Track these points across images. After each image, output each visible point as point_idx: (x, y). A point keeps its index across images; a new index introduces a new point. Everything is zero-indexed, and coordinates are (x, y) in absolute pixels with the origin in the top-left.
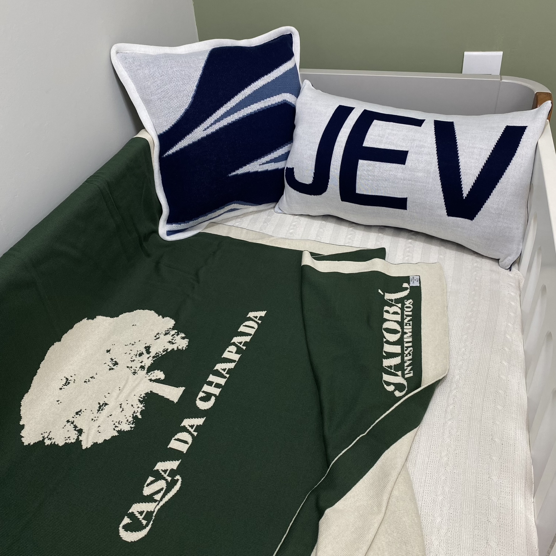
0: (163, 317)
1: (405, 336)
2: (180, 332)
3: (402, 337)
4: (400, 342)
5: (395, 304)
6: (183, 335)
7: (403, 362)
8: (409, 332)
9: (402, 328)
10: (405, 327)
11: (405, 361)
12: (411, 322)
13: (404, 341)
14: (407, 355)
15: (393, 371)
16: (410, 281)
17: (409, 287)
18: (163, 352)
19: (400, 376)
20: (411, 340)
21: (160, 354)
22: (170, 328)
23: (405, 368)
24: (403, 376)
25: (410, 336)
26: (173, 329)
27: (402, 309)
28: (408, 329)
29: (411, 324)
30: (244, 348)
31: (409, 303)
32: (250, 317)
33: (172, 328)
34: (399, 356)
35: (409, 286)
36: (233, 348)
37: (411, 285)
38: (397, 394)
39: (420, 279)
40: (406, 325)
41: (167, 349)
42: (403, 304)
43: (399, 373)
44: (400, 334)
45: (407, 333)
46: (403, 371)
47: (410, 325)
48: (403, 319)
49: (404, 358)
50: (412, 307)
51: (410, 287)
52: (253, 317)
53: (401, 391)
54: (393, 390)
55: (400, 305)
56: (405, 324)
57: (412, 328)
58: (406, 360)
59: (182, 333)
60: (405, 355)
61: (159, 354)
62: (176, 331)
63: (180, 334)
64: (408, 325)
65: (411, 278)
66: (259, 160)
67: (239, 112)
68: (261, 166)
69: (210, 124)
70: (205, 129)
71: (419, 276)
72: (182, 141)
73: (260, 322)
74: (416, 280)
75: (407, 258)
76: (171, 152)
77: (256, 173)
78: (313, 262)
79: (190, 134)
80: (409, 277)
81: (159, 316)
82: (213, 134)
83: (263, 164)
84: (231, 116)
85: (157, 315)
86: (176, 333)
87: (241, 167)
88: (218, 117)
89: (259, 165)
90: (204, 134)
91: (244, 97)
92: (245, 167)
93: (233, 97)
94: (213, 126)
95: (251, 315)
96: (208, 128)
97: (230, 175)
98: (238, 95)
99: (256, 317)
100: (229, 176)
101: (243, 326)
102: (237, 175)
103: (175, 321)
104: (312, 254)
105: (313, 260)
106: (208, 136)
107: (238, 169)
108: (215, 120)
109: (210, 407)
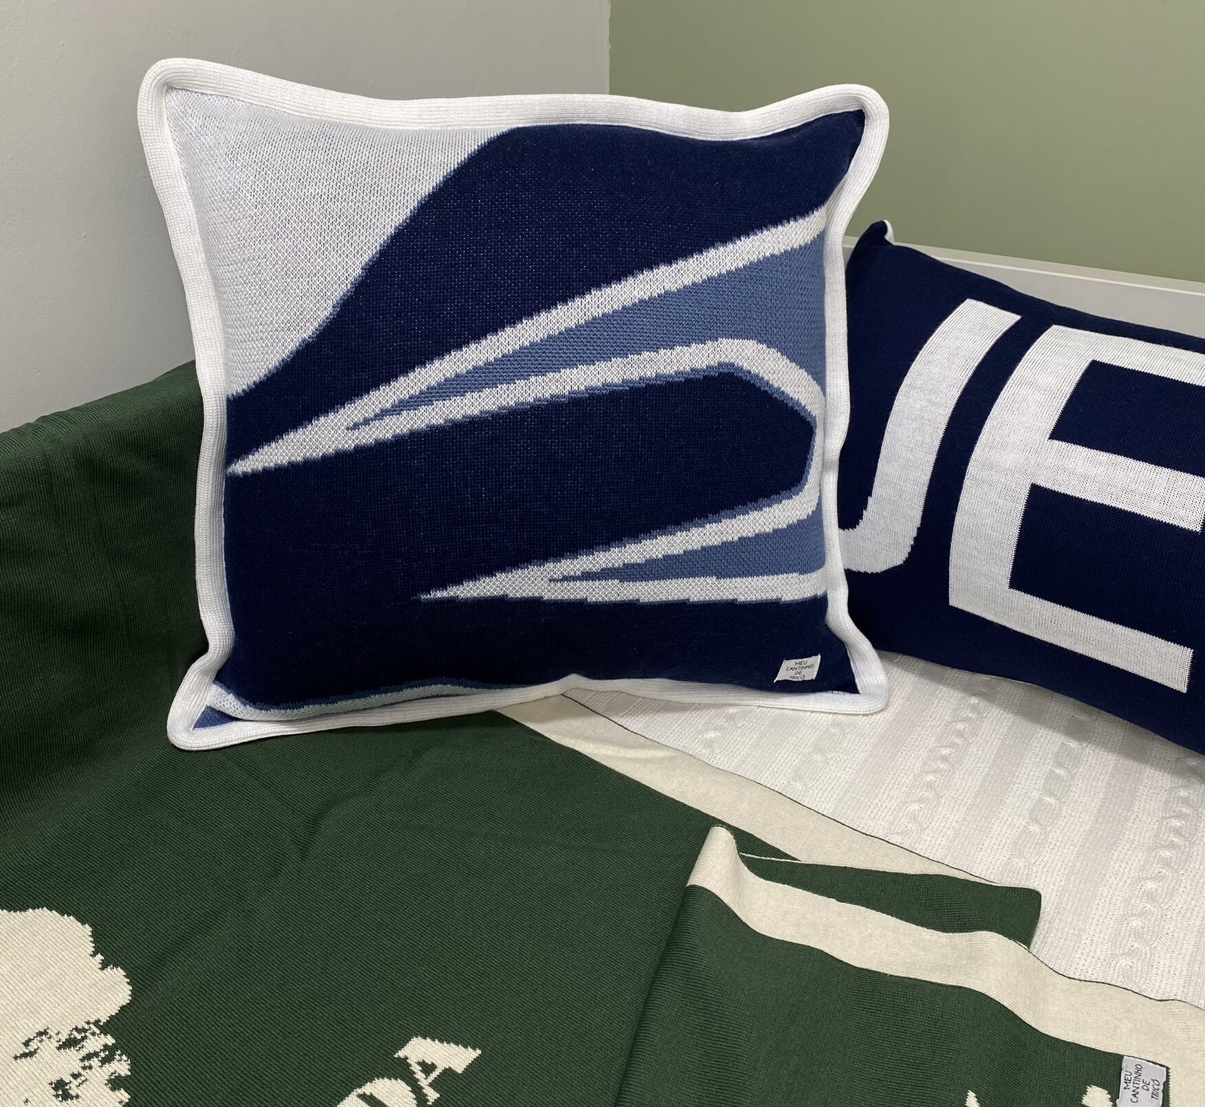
0: (104, 966)
2: (119, 1052)
6: (124, 1069)
16: (1123, 1085)
22: (97, 1023)
26: (105, 1028)
32: (406, 1058)
33: (104, 1020)
35: (1114, 1105)
37: (1121, 1105)
39: (1166, 1084)
52: (419, 1064)
59: (124, 1057)
62: (110, 1040)
63: (117, 1057)
65: (1128, 1067)
71: (1168, 1069)
73: (432, 1095)
74: (1150, 1087)
75: (1124, 962)
78: (738, 880)
80: (1120, 1058)
81: (94, 955)
85: (90, 948)
86: (106, 1047)
99: (427, 1068)
103: (134, 994)
104: (747, 843)
105: (737, 873)
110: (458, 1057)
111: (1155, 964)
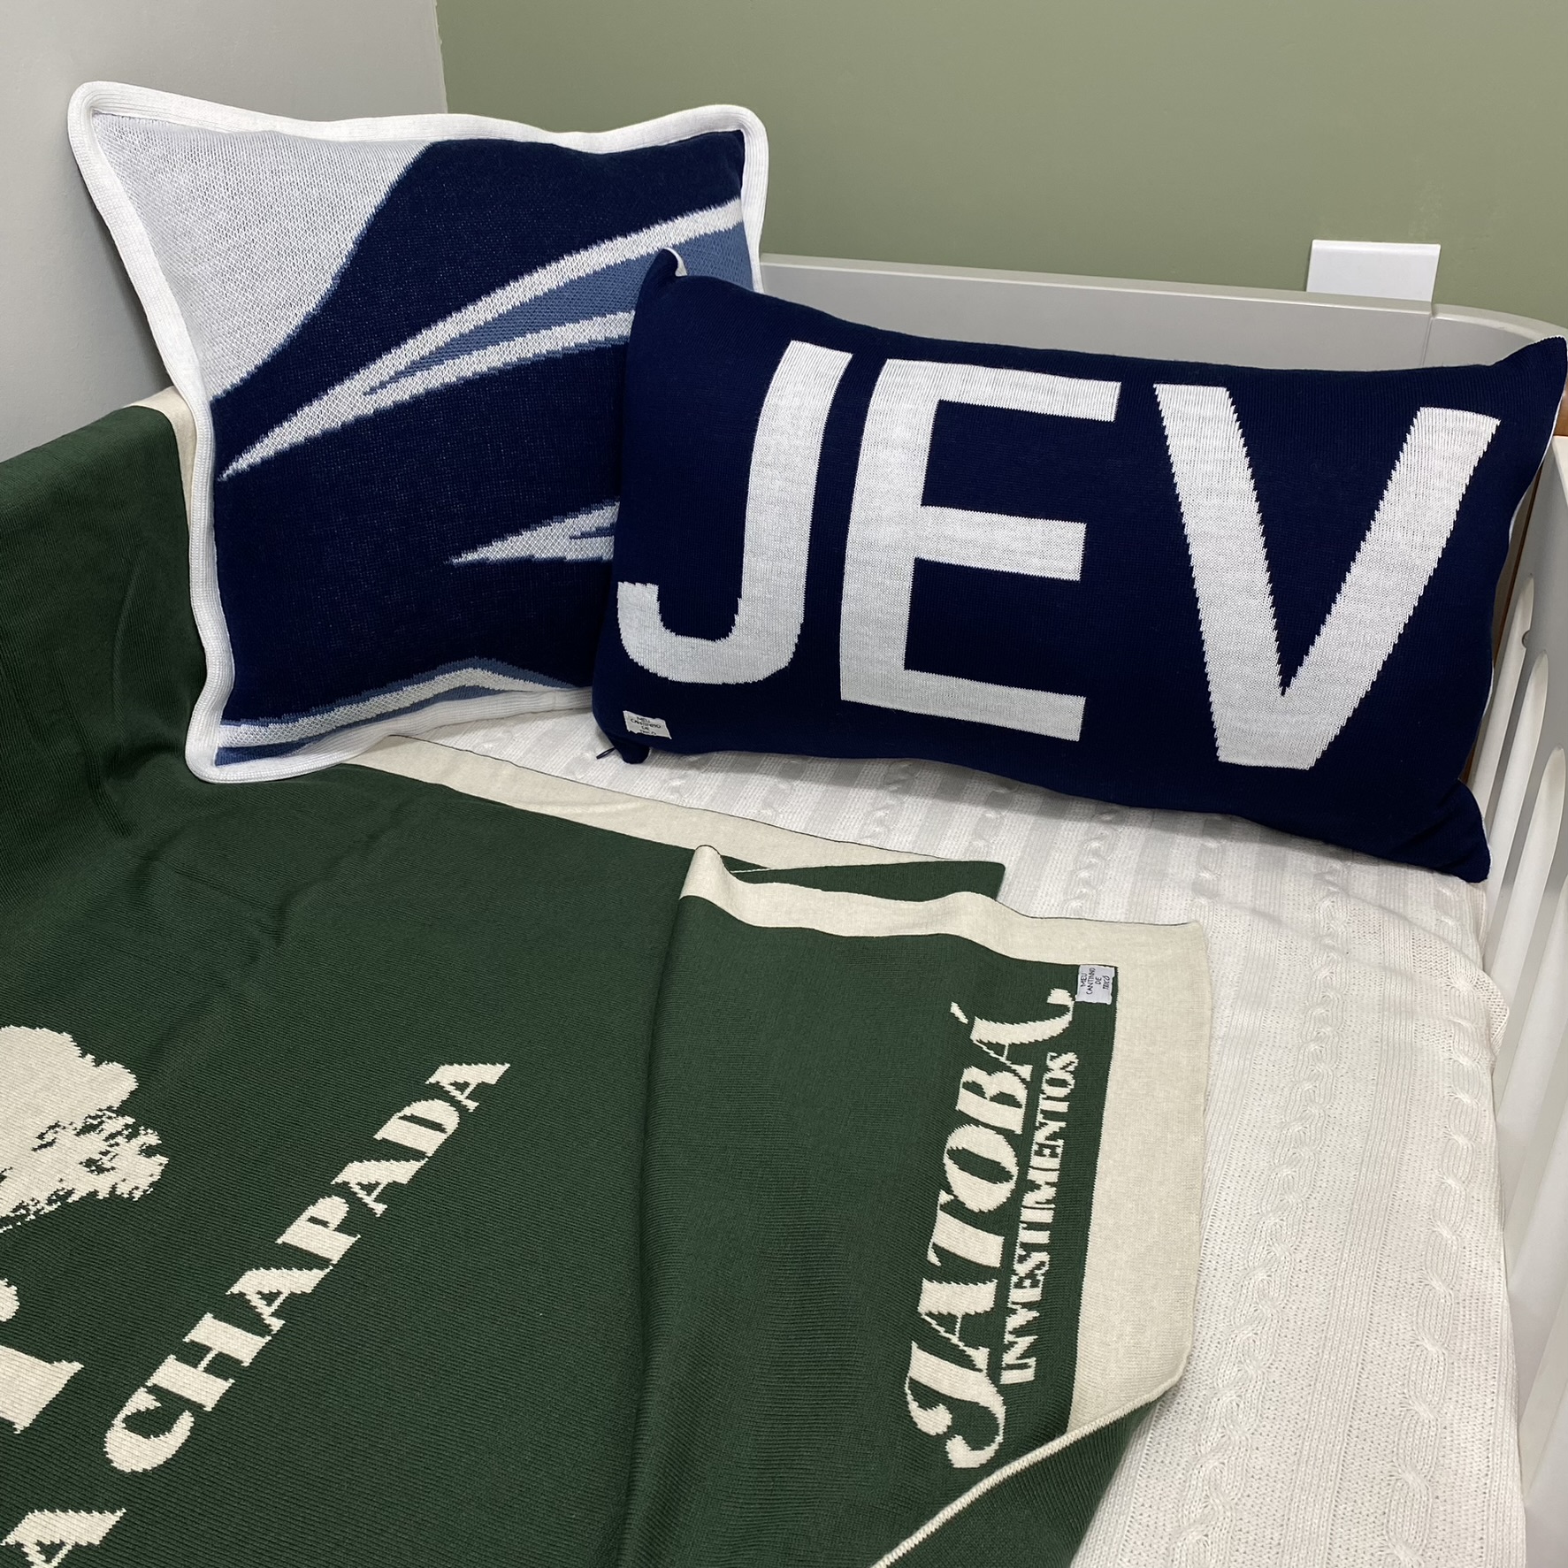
0: (98, 1063)
1: (1030, 1198)
2: (143, 1128)
3: (1015, 1201)
4: (1002, 1221)
5: (1008, 1063)
6: (152, 1139)
7: (1002, 1307)
8: (1047, 1183)
9: (1024, 1164)
10: (1035, 1161)
11: (1010, 1305)
12: (1060, 1142)
13: (1022, 1219)
14: (1021, 1280)
15: (955, 1339)
16: (1080, 983)
17: (1070, 1004)
18: (50, 1202)
19: (980, 1370)
20: (1046, 1217)
21: (33, 1209)
22: (110, 1109)
23: (1008, 1338)
24: (994, 1371)
25: (1048, 1202)
26: (121, 1111)
27: (1033, 1087)
28: (1045, 1170)
29: (1059, 1151)
30: (380, 1209)
31: (1061, 1065)
32: (439, 1082)
33: (116, 1105)
34: (991, 1281)
35: (1074, 999)
36: (333, 1209)
37: (1079, 998)
38: (960, 1454)
39: (1115, 977)
40: (1040, 1153)
41: (70, 1193)
42: (1040, 1069)
43: (980, 1356)
44: (1011, 1185)
45: (1038, 1187)
46: (998, 1349)
47: (1053, 1155)
48: (1030, 1125)
49: (1008, 1290)
50: (1072, 1082)
51: (1078, 1005)
52: (451, 1084)
53: (976, 1444)
54: (942, 1429)
55: (1026, 1071)
56: (1035, 1147)
57: (1063, 1169)
58: (1014, 1303)
59: (149, 1131)
60: (1014, 1279)
61: (28, 1210)
62: (130, 1120)
63: (142, 1132)
64: (1047, 1151)
65: (1083, 972)
66: (569, 522)
67: (506, 343)
68: (578, 541)
69: (392, 373)
70: (373, 390)
71: (1116, 968)
72: (286, 424)
73: (472, 1105)
74: (1102, 982)
75: (1074, 904)
76: (243, 462)
77: (557, 565)
78: (727, 887)
79: (316, 403)
80: (1076, 967)
81: (83, 1056)
82: (400, 408)
83: (584, 535)
84: (475, 353)
85: (77, 1051)
86: (127, 1126)
87: (501, 536)
88: (425, 351)
89: (571, 538)
90: (367, 407)
91: (529, 295)
92: (514, 538)
93: (488, 289)
94: (403, 380)
95: (446, 1075)
96: (383, 385)
97: (455, 561)
98: (508, 288)
99: (461, 1087)
100: (451, 565)
101: (401, 1118)
102: (482, 565)
103: (138, 1079)
104: (731, 864)
105: (726, 882)
106: (381, 417)
107: (487, 542)
108: (413, 363)
109: (160, 1460)
110: (491, 1073)
111: (1101, 902)
